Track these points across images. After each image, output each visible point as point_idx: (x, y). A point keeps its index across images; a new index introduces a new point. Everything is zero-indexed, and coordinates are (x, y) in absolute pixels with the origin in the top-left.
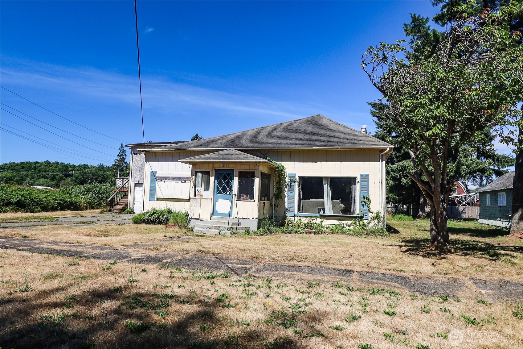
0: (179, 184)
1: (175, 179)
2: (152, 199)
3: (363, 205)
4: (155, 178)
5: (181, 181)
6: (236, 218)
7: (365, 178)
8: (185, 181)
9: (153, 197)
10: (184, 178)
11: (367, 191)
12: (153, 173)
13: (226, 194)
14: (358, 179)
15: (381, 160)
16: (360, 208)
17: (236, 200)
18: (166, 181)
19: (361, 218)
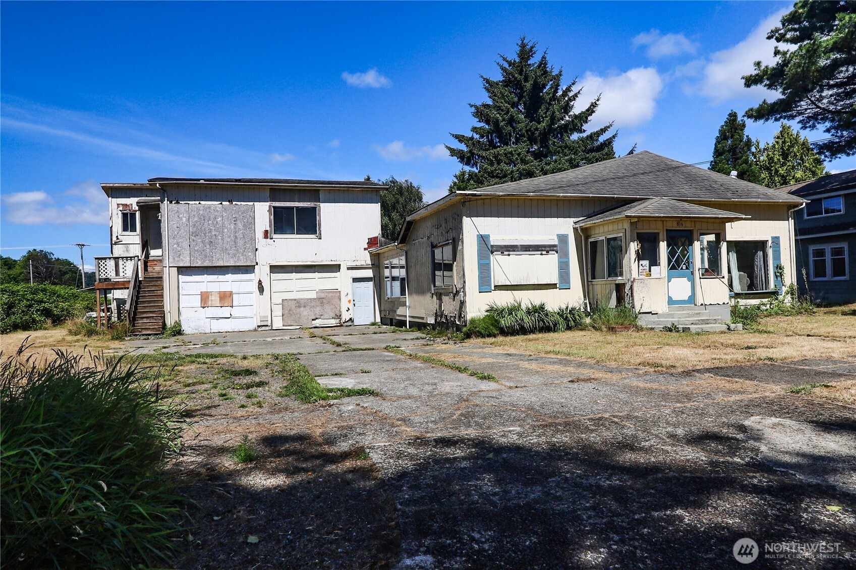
0: (537, 259)
1: (527, 248)
2: (486, 288)
3: (777, 277)
4: (487, 248)
5: (539, 253)
6: (702, 305)
7: (776, 240)
8: (548, 252)
9: (485, 284)
10: (545, 246)
11: (779, 259)
12: (483, 239)
13: (682, 269)
14: (770, 243)
15: (790, 219)
16: (774, 281)
17: (700, 278)
18: (511, 253)
19: (775, 294)
